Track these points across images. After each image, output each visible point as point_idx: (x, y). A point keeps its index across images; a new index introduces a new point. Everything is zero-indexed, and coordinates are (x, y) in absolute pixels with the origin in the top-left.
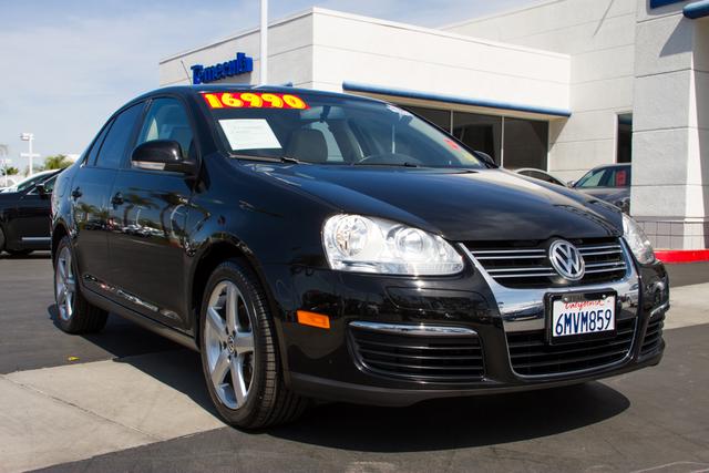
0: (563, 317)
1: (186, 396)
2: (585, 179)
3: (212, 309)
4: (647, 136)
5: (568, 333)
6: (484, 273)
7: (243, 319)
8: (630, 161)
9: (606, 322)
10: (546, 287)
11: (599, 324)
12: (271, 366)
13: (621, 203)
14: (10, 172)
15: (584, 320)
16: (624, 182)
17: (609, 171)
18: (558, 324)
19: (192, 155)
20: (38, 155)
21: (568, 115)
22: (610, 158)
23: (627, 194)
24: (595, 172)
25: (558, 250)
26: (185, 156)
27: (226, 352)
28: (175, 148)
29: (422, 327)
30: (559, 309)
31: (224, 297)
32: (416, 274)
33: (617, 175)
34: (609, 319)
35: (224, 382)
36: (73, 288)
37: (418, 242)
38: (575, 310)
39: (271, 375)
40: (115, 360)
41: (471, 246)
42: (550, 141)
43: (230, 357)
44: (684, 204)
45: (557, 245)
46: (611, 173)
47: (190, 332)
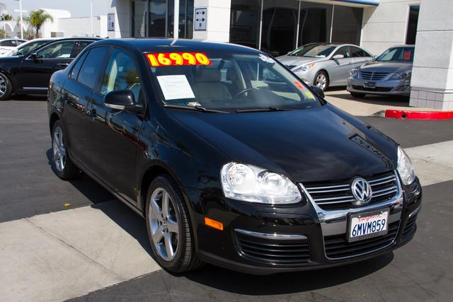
0: (357, 227)
1: (136, 240)
2: (384, 55)
3: (153, 200)
4: (426, 35)
5: (359, 235)
6: (313, 201)
7: (172, 212)
8: (414, 43)
9: (382, 226)
10: (348, 209)
11: (377, 228)
12: (189, 244)
13: (406, 75)
14: (7, 18)
15: (369, 226)
16: (409, 58)
17: (399, 49)
18: (354, 230)
19: (141, 101)
20: (26, 11)
21: (377, 5)
22: (401, 41)
23: (410, 68)
24: (391, 50)
25: (357, 185)
26: (136, 101)
27: (162, 228)
28: (130, 95)
29: (275, 235)
30: (355, 222)
31: (160, 195)
32: (273, 203)
33: (405, 54)
34: (384, 224)
35: (160, 242)
36: (65, 154)
37: (276, 181)
38: (364, 221)
39: (188, 249)
40: (92, 206)
41: (306, 185)
42: (363, 22)
43: (164, 231)
44: (446, 81)
45: (356, 182)
46: (401, 51)
47: (140, 207)
